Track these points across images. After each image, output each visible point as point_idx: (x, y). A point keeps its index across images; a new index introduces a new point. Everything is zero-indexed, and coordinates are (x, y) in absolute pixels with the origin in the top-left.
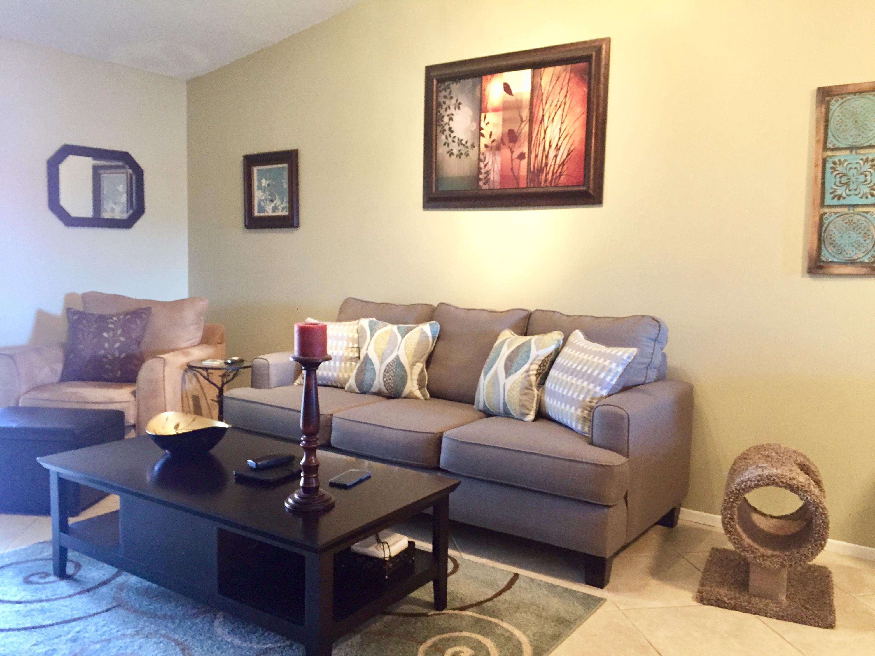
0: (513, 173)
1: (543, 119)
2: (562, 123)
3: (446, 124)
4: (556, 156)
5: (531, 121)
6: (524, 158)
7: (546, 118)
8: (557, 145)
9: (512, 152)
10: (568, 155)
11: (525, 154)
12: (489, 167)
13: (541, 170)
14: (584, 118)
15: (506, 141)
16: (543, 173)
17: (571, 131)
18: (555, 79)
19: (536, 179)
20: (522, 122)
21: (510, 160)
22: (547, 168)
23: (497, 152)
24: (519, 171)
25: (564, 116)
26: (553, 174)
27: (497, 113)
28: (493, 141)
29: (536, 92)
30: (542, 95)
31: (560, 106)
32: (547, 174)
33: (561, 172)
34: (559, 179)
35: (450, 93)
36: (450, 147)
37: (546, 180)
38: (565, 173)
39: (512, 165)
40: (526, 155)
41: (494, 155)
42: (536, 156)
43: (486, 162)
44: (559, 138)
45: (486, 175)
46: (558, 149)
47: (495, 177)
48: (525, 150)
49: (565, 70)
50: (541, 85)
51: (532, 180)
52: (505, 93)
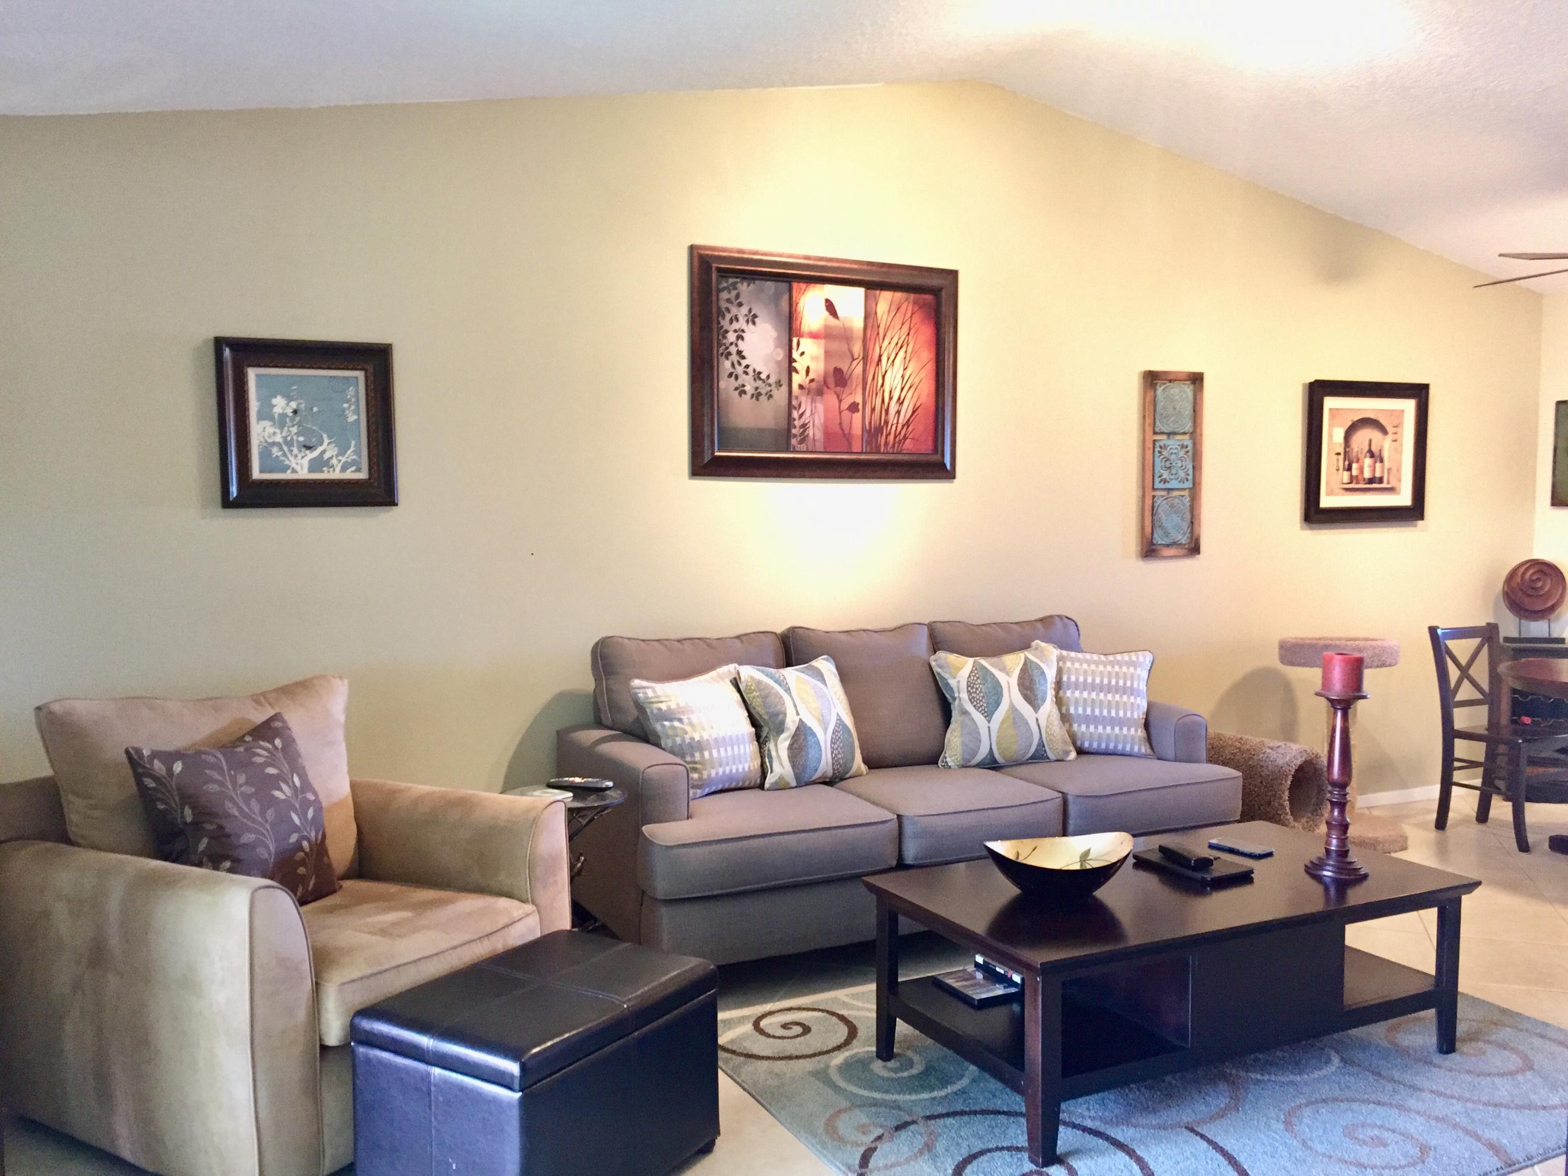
0: (842, 429)
1: (880, 360)
2: (905, 369)
3: (731, 344)
4: (899, 412)
5: (865, 359)
6: (858, 411)
7: (884, 359)
8: (899, 398)
9: (840, 401)
10: (914, 412)
11: (858, 404)
12: (806, 418)
13: (879, 430)
14: (931, 366)
15: (831, 381)
16: (882, 434)
17: (917, 381)
18: (894, 308)
19: (874, 441)
20: (854, 360)
21: (837, 413)
22: (887, 427)
23: (818, 398)
24: (850, 428)
25: (908, 359)
26: (895, 437)
27: (815, 340)
28: (812, 381)
29: (870, 321)
30: (879, 327)
31: (901, 347)
32: (888, 435)
33: (905, 435)
34: (904, 442)
35: (738, 296)
36: (740, 382)
37: (886, 444)
38: (910, 437)
39: (841, 418)
40: (860, 407)
41: (813, 401)
42: (873, 410)
43: (801, 411)
44: (902, 389)
45: (802, 430)
46: (900, 402)
47: (815, 432)
48: (859, 399)
49: (907, 299)
50: (876, 313)
51: (869, 443)
52: (827, 313)
